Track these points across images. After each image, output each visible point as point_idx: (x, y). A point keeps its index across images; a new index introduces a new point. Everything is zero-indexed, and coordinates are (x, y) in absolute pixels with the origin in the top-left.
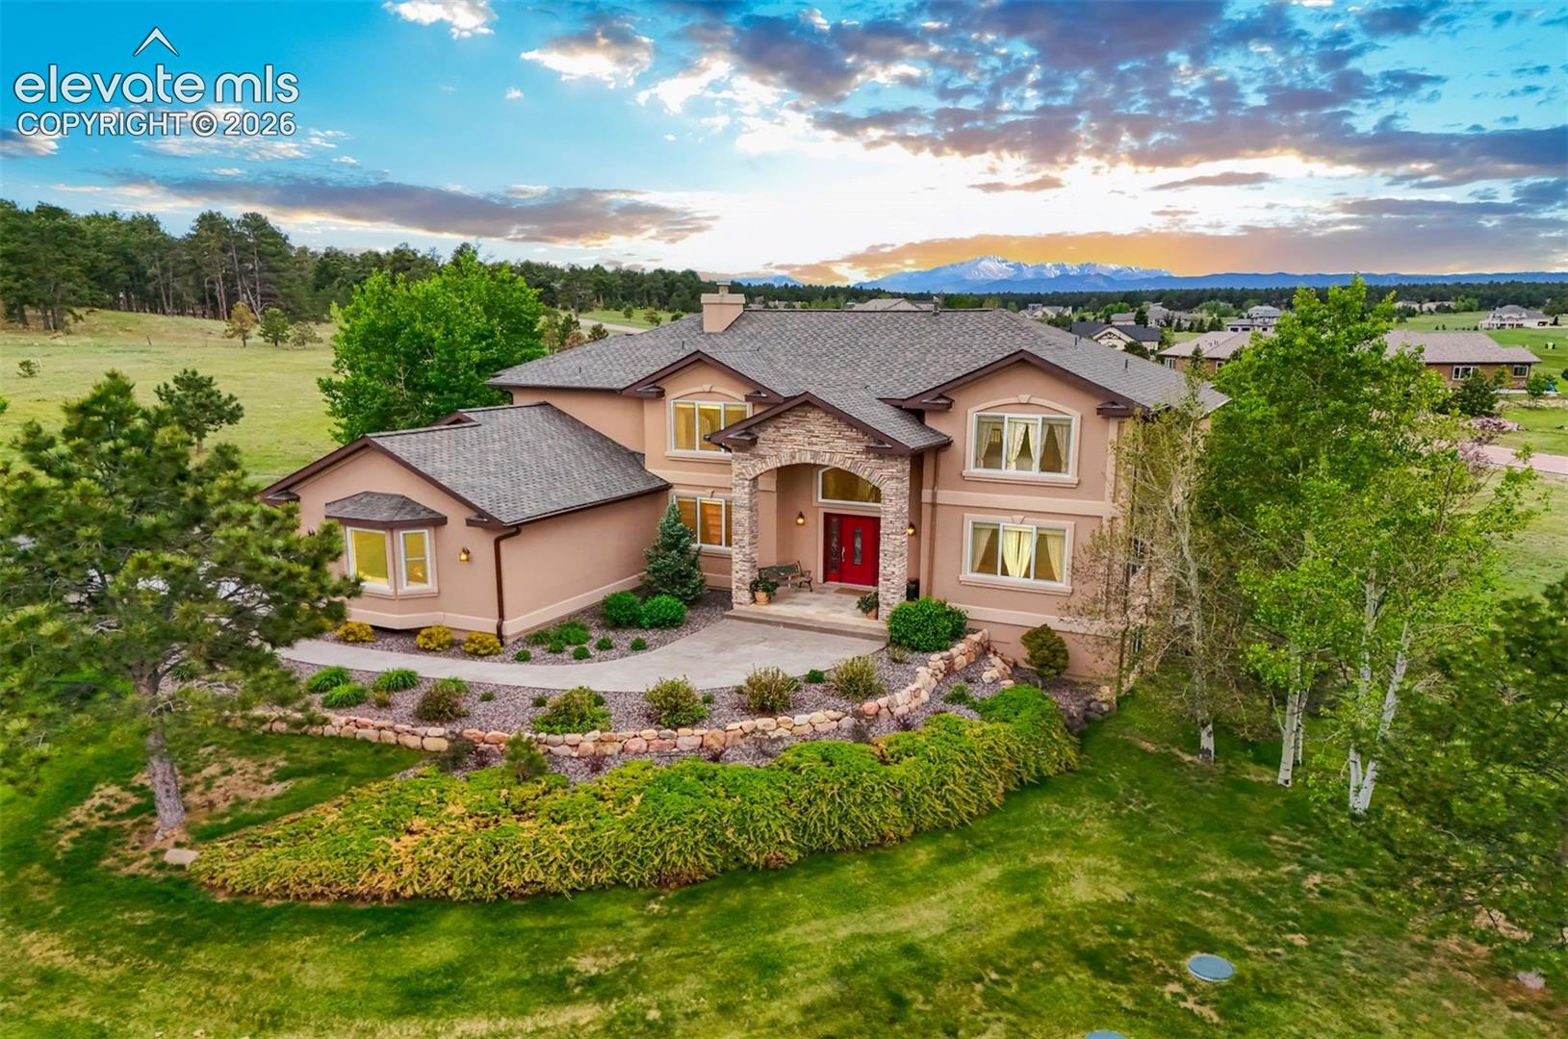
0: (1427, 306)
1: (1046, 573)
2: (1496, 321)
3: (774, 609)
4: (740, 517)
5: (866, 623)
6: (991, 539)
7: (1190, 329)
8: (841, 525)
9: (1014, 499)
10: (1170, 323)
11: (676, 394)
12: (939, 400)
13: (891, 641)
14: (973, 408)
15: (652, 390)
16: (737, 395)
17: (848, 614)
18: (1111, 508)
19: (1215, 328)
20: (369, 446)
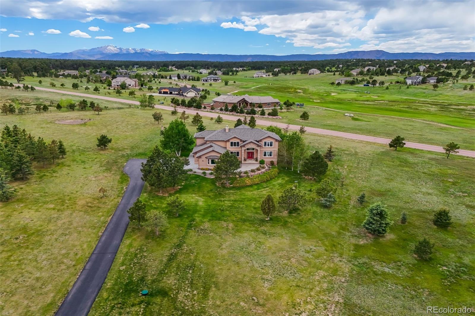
0: (240, 69)
1: (270, 156)
2: (257, 75)
3: (246, 162)
4: (243, 153)
5: (256, 162)
6: (265, 153)
7: (192, 80)
8: (248, 153)
9: (268, 149)
10: (186, 78)
11: (231, 141)
12: (261, 141)
13: (260, 164)
14: (264, 141)
15: (228, 141)
16: (239, 141)
17: (254, 162)
18: (277, 149)
19: (198, 79)
20: (213, 151)
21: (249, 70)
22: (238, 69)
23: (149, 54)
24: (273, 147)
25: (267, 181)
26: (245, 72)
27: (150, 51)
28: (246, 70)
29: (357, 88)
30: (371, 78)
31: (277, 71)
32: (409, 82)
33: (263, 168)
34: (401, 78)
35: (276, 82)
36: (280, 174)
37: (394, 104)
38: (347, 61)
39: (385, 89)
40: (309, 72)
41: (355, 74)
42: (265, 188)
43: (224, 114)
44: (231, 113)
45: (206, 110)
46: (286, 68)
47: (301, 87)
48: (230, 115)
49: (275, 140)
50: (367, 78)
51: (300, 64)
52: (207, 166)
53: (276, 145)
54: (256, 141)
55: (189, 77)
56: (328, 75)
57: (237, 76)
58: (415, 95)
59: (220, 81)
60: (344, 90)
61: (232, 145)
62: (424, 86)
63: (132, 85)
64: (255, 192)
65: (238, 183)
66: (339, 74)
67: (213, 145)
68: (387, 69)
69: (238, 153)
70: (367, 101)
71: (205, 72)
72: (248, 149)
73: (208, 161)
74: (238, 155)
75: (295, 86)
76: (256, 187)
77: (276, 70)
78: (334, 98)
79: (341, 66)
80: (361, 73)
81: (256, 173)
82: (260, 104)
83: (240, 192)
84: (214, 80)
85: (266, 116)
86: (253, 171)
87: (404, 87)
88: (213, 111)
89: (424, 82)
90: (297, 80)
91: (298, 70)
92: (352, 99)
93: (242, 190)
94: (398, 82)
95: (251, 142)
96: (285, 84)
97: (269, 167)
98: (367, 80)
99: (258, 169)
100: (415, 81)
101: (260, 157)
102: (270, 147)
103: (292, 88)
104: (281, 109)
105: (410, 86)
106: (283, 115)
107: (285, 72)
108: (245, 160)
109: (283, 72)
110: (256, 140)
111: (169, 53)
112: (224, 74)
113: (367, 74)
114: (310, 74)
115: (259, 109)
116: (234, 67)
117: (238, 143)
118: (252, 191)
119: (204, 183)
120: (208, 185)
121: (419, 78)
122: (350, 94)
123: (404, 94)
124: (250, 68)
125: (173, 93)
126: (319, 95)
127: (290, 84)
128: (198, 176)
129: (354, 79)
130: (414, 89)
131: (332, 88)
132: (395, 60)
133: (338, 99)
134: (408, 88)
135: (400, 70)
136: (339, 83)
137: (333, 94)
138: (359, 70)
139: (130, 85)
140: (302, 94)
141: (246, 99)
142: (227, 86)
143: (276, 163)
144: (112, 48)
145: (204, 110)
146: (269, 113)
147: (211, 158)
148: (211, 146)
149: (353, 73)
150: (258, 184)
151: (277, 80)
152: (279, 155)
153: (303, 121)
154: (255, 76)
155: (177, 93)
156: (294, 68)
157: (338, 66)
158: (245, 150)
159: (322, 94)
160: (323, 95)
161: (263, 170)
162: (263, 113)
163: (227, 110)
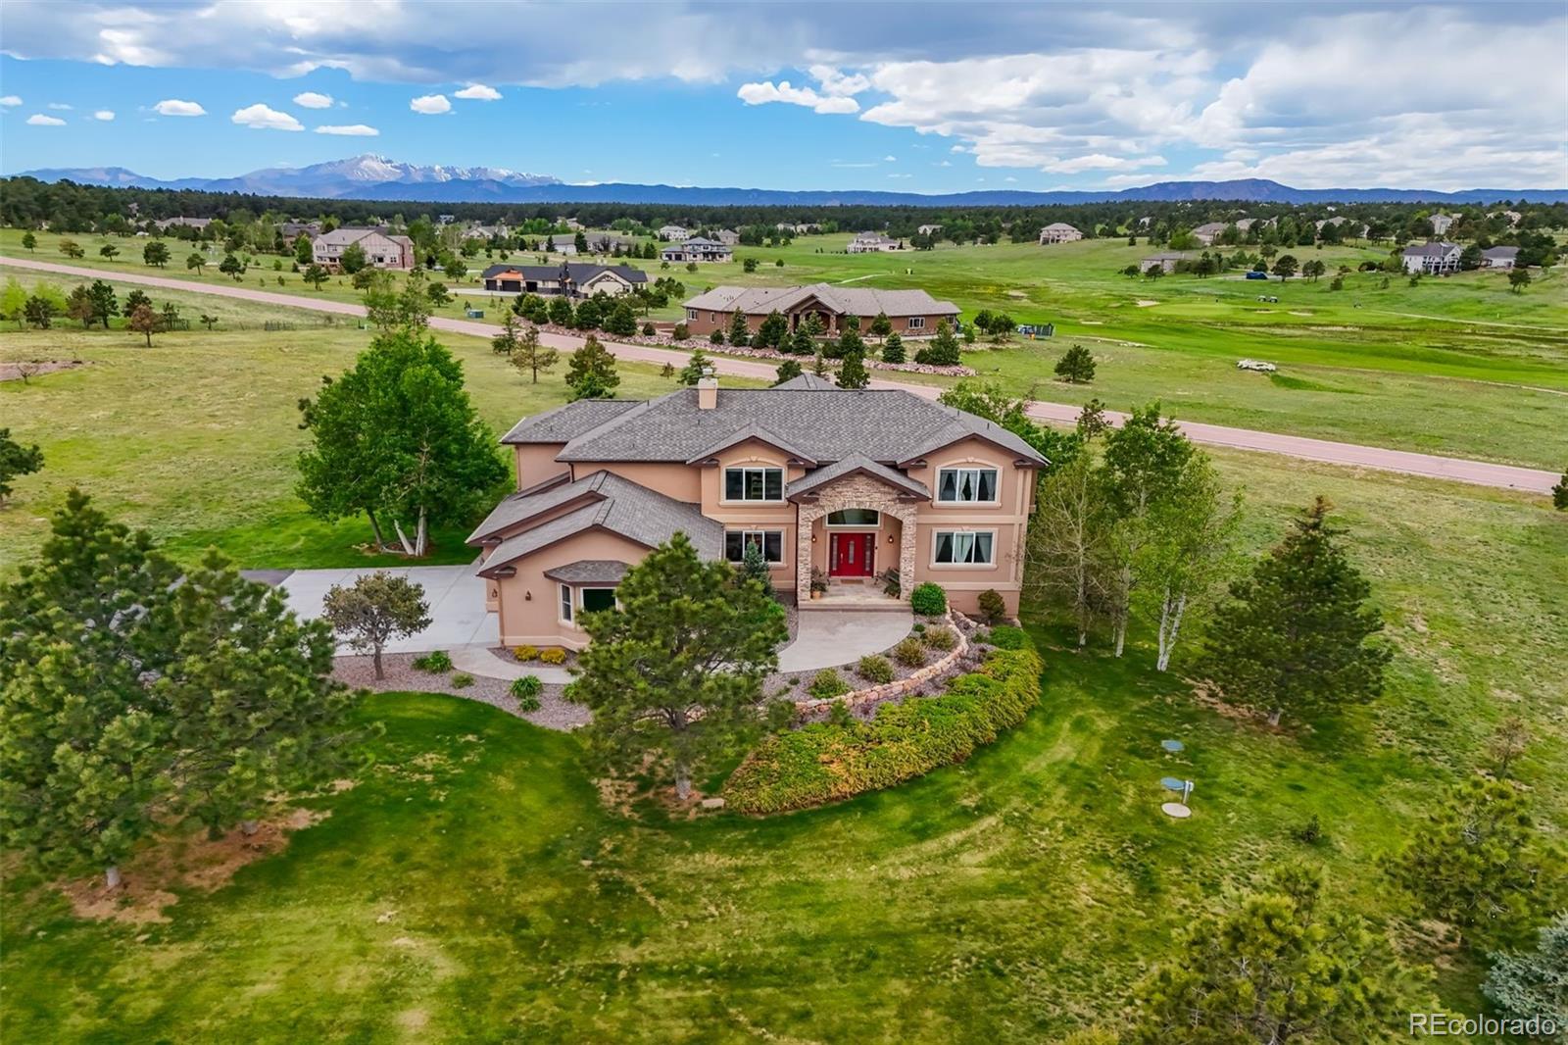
0: (801, 227)
1: (979, 558)
2: (860, 246)
3: (827, 601)
4: (805, 545)
5: (892, 602)
6: (946, 542)
7: (628, 254)
8: (841, 540)
9: (964, 519)
10: (606, 247)
11: (729, 464)
12: (920, 463)
13: (916, 612)
14: (939, 466)
15: (711, 462)
16: (776, 463)
17: (876, 598)
18: (1019, 518)
19: (650, 254)
20: (597, 529)
21: (832, 231)
22: (792, 228)
23: (499, 184)
24: (996, 503)
25: (982, 748)
26: (819, 238)
27: (501, 176)
28: (822, 233)
29: (1223, 286)
30: (1267, 253)
31: (929, 232)
32: (1415, 263)
33: (943, 644)
34: (1380, 254)
35: (924, 267)
36: (1053, 688)
37: (1385, 335)
38: (1165, 206)
39: (1327, 286)
40: (1043, 235)
41: (1207, 239)
42: (968, 815)
43: (730, 355)
44: (758, 353)
45: (654, 340)
46: (959, 222)
47: (1019, 282)
48: (752, 358)
49: (1010, 461)
50: (1256, 252)
51: (1008, 214)
52: (559, 629)
53: (1015, 490)
54: (893, 466)
55: (618, 245)
56: (1109, 244)
57: (788, 247)
58: (1447, 307)
59: (727, 259)
60: (1179, 292)
61: (733, 492)
62: (1470, 278)
63: (387, 260)
64: (901, 866)
65: (769, 776)
66: (1150, 243)
67: (611, 488)
68: (1320, 224)
69: (773, 539)
70: (1278, 325)
71: (676, 233)
72: (834, 518)
73: (567, 597)
74: (773, 556)
75: (997, 280)
76: (900, 812)
77: (926, 229)
78: (1150, 315)
79: (1147, 220)
80: (1230, 238)
81: (897, 686)
82: (882, 317)
83: (778, 865)
84: (706, 255)
85: (909, 364)
86: (871, 672)
87: (1398, 283)
88: (682, 344)
89: (1468, 263)
90: (1001, 260)
91: (1001, 229)
92: (1218, 320)
93: (799, 843)
94: (1371, 266)
95: (861, 472)
96: (957, 273)
97: (978, 639)
98: (1253, 259)
99: (909, 658)
100: (1437, 260)
101: (915, 566)
102: (974, 502)
103: (987, 284)
104: (969, 340)
105: (1419, 277)
106: (980, 362)
107: (955, 235)
108: (818, 587)
109: (948, 237)
110: (887, 456)
111: (567, 183)
112: (744, 240)
113: (1250, 242)
114: (1046, 242)
115: (877, 341)
116: (780, 222)
117: (774, 477)
118: (873, 857)
119: (504, 783)
120: (530, 800)
121: (1451, 248)
122: (1203, 303)
123: (1403, 305)
124: (835, 224)
125: (540, 285)
126: (1091, 306)
127: (977, 273)
128: (477, 715)
129: (1206, 255)
130: (1436, 290)
131: (1132, 284)
132: (1331, 204)
133: (1167, 319)
134: (1413, 283)
135: (1367, 228)
136: (1156, 267)
137: (1142, 304)
138: (1221, 227)
139: (381, 260)
140: (1025, 302)
141: (824, 299)
142: (752, 275)
143: (1012, 605)
144: (375, 165)
145: (647, 340)
146: (922, 353)
147: (583, 577)
148: (593, 498)
149: (1201, 237)
150: (915, 780)
151: (932, 262)
152: (1033, 557)
153: (1071, 385)
154: (851, 247)
155: (556, 285)
156: (989, 225)
157: (1137, 221)
158: (817, 523)
159: (1102, 304)
160: (1105, 307)
161: (943, 663)
162: (894, 354)
163: (738, 339)
